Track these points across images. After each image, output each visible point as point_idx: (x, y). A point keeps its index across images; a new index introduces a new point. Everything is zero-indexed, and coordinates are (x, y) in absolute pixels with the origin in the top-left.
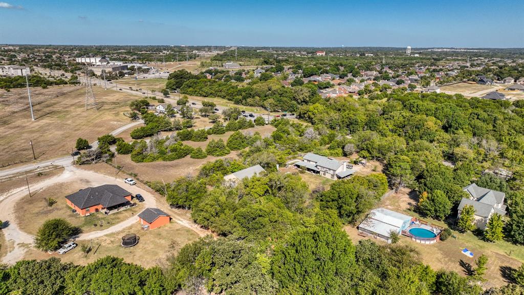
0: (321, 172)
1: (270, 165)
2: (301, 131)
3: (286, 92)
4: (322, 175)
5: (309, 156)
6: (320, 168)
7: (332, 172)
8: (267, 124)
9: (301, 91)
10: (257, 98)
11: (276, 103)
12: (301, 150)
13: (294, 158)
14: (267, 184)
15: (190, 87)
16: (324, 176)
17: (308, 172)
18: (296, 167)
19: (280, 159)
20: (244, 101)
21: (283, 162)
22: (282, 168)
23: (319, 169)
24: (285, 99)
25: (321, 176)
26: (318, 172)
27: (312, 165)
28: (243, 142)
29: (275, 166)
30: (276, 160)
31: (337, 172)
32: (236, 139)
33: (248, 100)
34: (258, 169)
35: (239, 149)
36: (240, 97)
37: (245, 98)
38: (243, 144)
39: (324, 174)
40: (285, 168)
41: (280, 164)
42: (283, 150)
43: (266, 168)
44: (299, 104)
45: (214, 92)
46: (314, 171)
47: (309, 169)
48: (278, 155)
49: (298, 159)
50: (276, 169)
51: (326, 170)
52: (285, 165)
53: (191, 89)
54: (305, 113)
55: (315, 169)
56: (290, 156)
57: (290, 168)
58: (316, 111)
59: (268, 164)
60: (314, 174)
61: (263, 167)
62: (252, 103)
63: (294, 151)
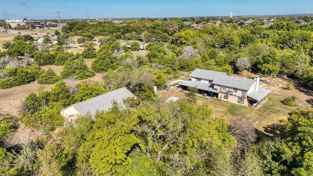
0: (220, 95)
1: (143, 88)
2: (177, 52)
3: (159, 26)
4: (223, 99)
5: (197, 72)
6: (218, 88)
7: (239, 93)
8: (142, 50)
9: (171, 24)
10: (134, 33)
11: (150, 34)
12: (182, 68)
13: (176, 78)
14: (132, 131)
15: (79, 29)
16: (225, 100)
17: (201, 95)
18: (180, 89)
19: (158, 78)
20: (123, 36)
21: (162, 82)
22: (162, 91)
23: (216, 89)
24: (158, 31)
25: (220, 100)
26: (216, 95)
27: (204, 85)
28: (112, 62)
29: (151, 89)
30: (152, 81)
31: (248, 93)
32: (104, 59)
33: (127, 35)
34: (124, 94)
35: (106, 70)
36: (120, 33)
37: (123, 33)
38: (112, 65)
39: (226, 97)
40: (165, 91)
41: (159, 86)
42: (160, 68)
43: (137, 93)
44: (170, 36)
45: (98, 32)
46: (209, 93)
47: (201, 91)
48: (155, 74)
49: (180, 79)
50: (153, 92)
51: (229, 91)
52: (165, 87)
53: (80, 31)
54: (178, 40)
55: (210, 90)
56: (170, 76)
57: (173, 91)
58: (188, 36)
59: (140, 85)
60: (208, 97)
61: (133, 91)
62: (129, 37)
63: (174, 70)
